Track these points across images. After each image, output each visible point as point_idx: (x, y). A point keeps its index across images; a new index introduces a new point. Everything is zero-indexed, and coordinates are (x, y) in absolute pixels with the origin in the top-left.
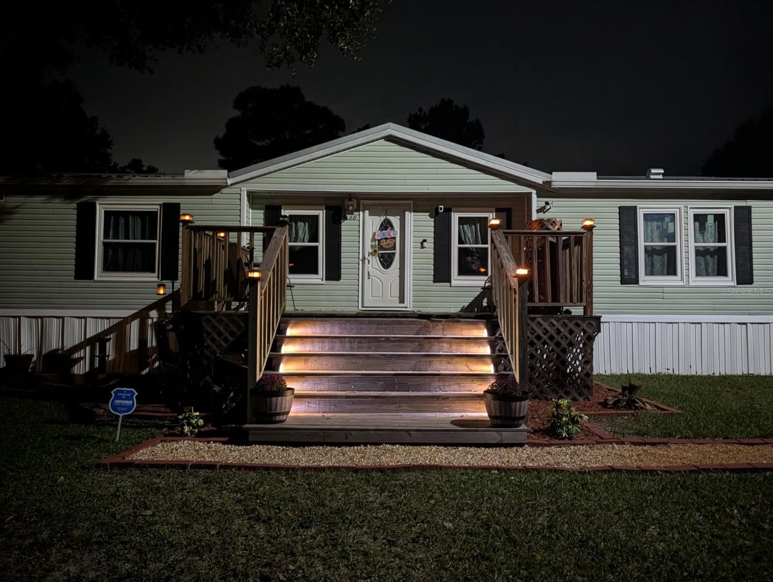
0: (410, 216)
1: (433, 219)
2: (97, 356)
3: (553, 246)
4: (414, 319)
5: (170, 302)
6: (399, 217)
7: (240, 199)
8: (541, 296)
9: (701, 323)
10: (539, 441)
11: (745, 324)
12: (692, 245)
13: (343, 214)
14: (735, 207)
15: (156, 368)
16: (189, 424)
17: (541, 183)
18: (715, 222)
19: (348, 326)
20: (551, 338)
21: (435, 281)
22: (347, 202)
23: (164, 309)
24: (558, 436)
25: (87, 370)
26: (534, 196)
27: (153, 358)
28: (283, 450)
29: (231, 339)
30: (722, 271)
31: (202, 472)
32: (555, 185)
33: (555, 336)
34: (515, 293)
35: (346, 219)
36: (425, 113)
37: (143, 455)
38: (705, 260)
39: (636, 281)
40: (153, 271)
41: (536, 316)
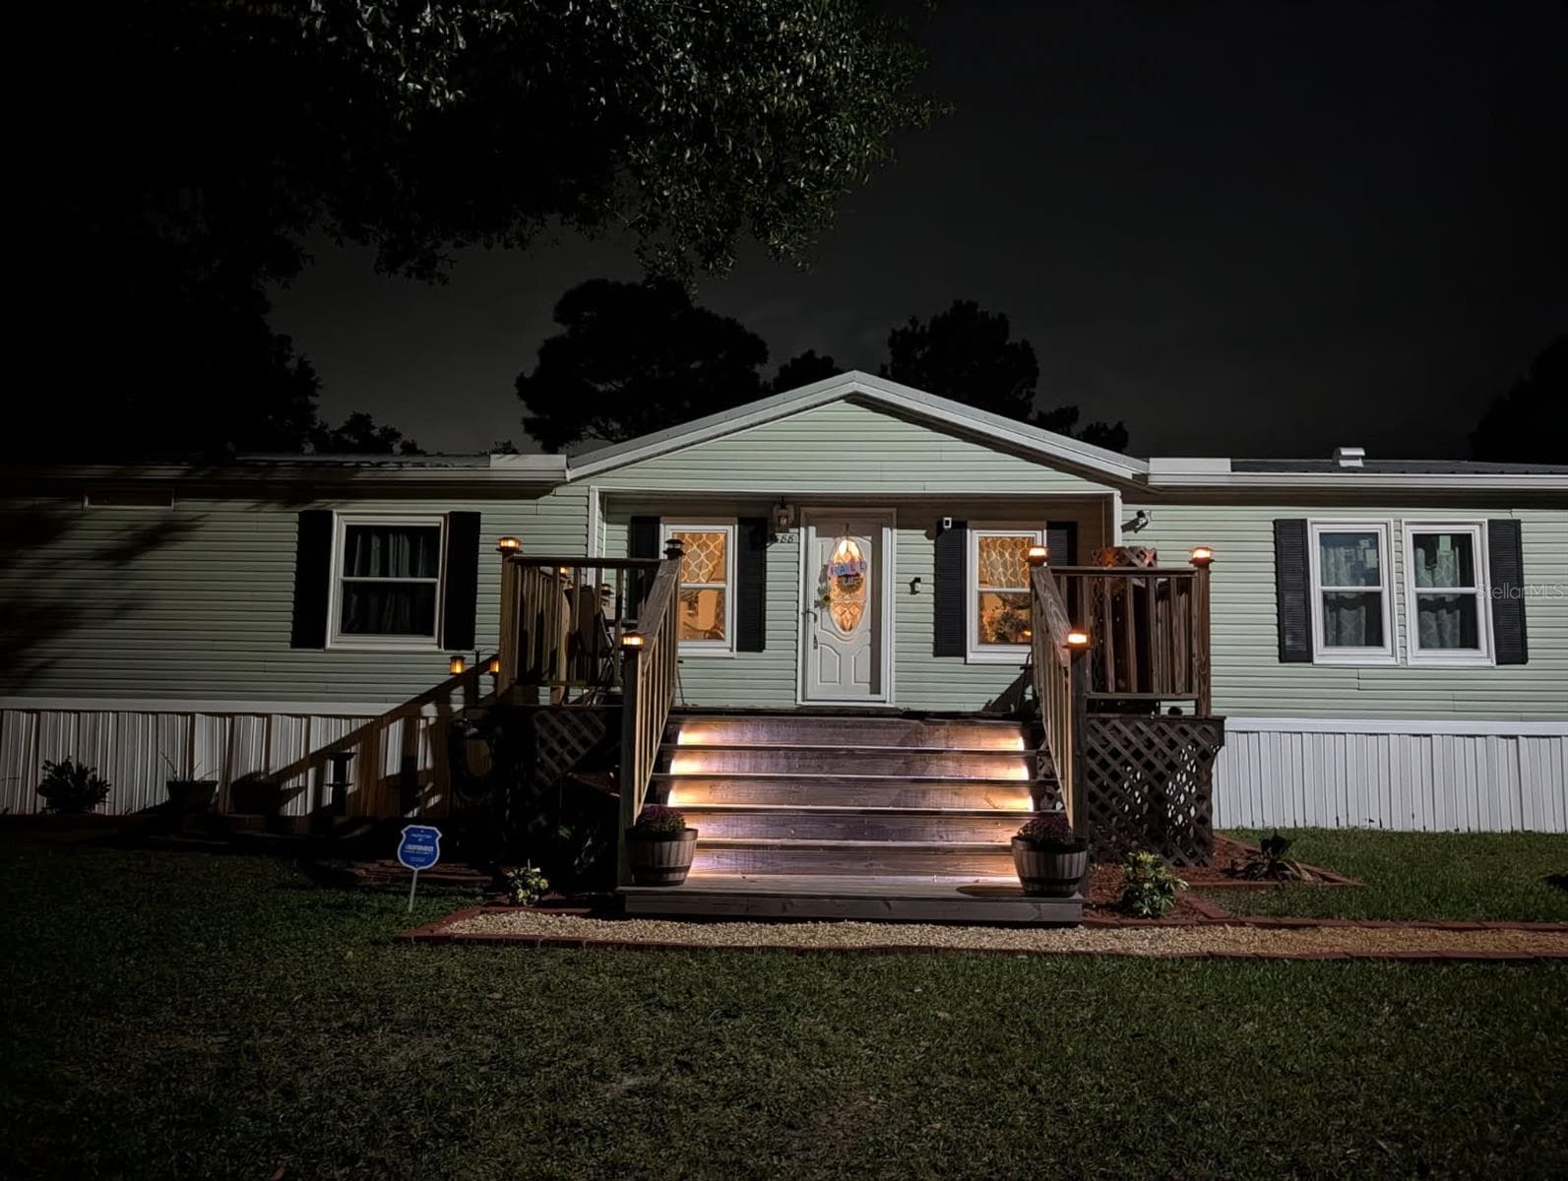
0: (890, 537)
1: (933, 542)
2: (330, 785)
3: (1140, 594)
4: (896, 720)
5: (460, 690)
6: (870, 538)
7: (588, 506)
8: (1120, 681)
9: (1430, 736)
10: (1104, 920)
11: (1515, 737)
12: (1411, 591)
13: (769, 532)
14: (1490, 521)
15: (431, 808)
16: (526, 886)
17: (1130, 477)
18: (1453, 548)
19: (784, 730)
20: (1137, 754)
21: (937, 654)
22: (777, 511)
23: (448, 701)
24: (1136, 913)
25: (309, 811)
26: (1118, 501)
27: (427, 789)
28: (681, 927)
29: (582, 751)
30: (1469, 640)
31: (562, 952)
32: (1154, 481)
33: (1144, 750)
34: (1066, 675)
35: (776, 540)
36: (923, 328)
37: (460, 927)
38: (1437, 619)
39: (1307, 657)
40: (430, 633)
41: (1111, 715)
